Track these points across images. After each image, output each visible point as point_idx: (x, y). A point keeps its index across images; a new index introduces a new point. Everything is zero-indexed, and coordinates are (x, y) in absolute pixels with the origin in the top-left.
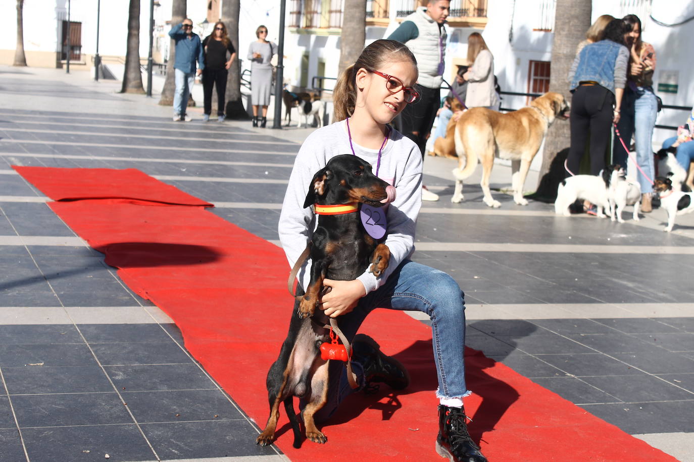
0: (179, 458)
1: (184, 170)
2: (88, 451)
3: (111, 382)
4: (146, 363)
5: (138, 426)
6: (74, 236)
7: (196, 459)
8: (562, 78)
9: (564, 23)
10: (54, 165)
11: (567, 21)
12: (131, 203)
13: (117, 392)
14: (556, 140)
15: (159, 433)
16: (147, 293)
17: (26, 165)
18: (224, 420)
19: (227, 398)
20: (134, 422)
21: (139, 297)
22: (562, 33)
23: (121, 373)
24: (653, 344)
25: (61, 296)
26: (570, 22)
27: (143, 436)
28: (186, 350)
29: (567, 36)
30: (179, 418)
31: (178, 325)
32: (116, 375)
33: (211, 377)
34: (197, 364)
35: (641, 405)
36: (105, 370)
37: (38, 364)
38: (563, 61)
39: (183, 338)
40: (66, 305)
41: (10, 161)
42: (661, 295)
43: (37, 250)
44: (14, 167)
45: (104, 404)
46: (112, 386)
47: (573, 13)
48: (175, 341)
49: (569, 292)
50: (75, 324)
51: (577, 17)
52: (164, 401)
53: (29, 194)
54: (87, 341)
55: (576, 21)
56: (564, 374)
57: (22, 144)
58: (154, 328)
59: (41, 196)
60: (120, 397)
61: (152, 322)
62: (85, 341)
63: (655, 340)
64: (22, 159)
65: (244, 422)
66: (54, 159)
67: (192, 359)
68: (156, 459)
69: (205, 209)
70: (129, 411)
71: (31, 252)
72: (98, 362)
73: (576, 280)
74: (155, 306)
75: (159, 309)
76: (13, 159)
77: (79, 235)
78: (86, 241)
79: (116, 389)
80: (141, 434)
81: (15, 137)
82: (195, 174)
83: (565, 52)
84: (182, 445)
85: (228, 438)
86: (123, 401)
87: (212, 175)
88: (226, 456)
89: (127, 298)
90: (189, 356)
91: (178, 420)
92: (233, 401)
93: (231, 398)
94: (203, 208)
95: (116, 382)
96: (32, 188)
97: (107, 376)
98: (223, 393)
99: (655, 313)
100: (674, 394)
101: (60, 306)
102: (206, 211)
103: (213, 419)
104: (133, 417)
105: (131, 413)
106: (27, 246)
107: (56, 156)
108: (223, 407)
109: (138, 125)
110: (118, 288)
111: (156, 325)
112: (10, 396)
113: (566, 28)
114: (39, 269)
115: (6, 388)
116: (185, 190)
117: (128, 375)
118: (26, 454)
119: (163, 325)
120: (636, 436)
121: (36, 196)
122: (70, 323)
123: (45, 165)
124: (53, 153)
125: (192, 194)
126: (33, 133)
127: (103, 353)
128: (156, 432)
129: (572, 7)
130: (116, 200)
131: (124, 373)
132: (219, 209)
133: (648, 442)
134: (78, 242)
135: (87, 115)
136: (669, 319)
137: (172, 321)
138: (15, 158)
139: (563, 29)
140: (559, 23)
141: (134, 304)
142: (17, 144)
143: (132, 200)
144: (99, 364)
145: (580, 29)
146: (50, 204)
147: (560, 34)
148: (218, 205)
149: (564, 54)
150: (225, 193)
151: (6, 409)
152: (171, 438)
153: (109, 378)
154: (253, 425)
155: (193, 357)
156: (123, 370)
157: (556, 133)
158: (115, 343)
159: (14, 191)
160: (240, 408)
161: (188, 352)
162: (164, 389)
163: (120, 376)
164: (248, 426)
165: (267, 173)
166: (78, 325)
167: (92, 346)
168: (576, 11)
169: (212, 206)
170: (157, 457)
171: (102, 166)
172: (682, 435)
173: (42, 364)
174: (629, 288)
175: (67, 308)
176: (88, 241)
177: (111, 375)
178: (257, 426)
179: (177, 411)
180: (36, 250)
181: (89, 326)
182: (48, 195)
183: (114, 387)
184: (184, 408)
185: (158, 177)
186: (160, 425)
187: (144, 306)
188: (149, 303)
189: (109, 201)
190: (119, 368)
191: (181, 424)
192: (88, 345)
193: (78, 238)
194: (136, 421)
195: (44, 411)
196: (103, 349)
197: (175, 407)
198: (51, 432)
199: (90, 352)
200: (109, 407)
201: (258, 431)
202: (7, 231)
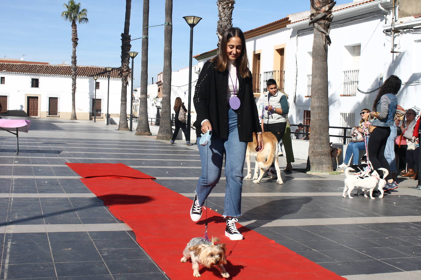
1: (144, 163)
3: (101, 257)
4: (118, 248)
5: (112, 276)
6: (90, 193)
8: (316, 117)
9: (315, 92)
10: (84, 162)
12: (118, 178)
13: (104, 261)
14: (314, 145)
15: (121, 279)
16: (121, 217)
17: (72, 163)
18: (151, 273)
19: (154, 263)
20: (110, 274)
21: (118, 219)
22: (315, 96)
23: (106, 253)
24: (354, 235)
25: (82, 219)
26: (318, 92)
28: (137, 242)
29: (317, 98)
30: (130, 272)
31: (134, 231)
32: (104, 253)
33: (147, 254)
34: (141, 249)
35: (346, 263)
36: (99, 251)
37: (69, 249)
38: (316, 109)
39: (136, 237)
40: (84, 223)
41: (65, 161)
43: (73, 199)
44: (66, 164)
45: (97, 266)
48: (132, 238)
49: (317, 214)
51: (321, 89)
52: (125, 265)
53: (72, 175)
54: (92, 238)
56: (311, 250)
57: (71, 153)
58: (123, 233)
59: (77, 176)
60: (105, 263)
61: (122, 230)
62: (91, 239)
63: (355, 234)
64: (70, 160)
65: (161, 274)
66: (85, 159)
67: (139, 246)
70: (108, 269)
71: (70, 200)
72: (96, 248)
73: (321, 208)
74: (124, 223)
75: (126, 224)
76: (66, 160)
77: (93, 192)
78: (95, 195)
79: (103, 260)
81: (68, 151)
82: (149, 165)
83: (317, 105)
86: (106, 265)
87: (156, 165)
89: (112, 220)
90: (138, 244)
91: (131, 273)
92: (156, 264)
93: (155, 263)
94: (151, 179)
95: (103, 257)
96: (74, 173)
98: (152, 261)
99: (356, 221)
100: (362, 257)
101: (81, 224)
102: (152, 181)
103: (146, 272)
104: (110, 272)
105: (109, 270)
106: (69, 198)
108: (151, 267)
109: (125, 144)
110: (108, 215)
111: (124, 231)
112: (55, 264)
113: (317, 94)
115: (53, 259)
116: (144, 172)
117: (109, 254)
119: (128, 231)
120: (343, 276)
121: (75, 176)
122: (85, 231)
123: (80, 162)
124: (85, 157)
125: (147, 174)
126: (77, 148)
127: (99, 244)
129: (319, 85)
130: (111, 177)
131: (108, 252)
132: (158, 180)
134: (93, 195)
135: (102, 140)
136: (363, 224)
137: (132, 230)
138: (67, 160)
139: (315, 95)
141: (115, 222)
142: (69, 153)
144: (97, 249)
145: (323, 94)
146: (81, 179)
147: (314, 97)
148: (157, 178)
150: (162, 173)
151: (52, 269)
153: (101, 255)
154: (165, 276)
155: (139, 245)
156: (107, 251)
157: (314, 142)
158: (105, 240)
159: (65, 174)
160: (159, 268)
161: (137, 243)
162: (125, 259)
165: (182, 164)
166: (88, 232)
167: (94, 241)
168: (321, 87)
169: (155, 178)
171: (107, 162)
172: (364, 276)
173: (70, 249)
174: (345, 211)
175: (85, 225)
177: (101, 253)
178: (166, 276)
179: (130, 269)
181: (93, 232)
182: (81, 175)
183: (102, 259)
184: (133, 268)
185: (131, 167)
186: (122, 275)
187: (119, 223)
188: (122, 222)
189: (108, 178)
190: (105, 251)
191: (131, 275)
192: (92, 240)
193: (92, 193)
194: (111, 274)
195: (69, 269)
196: (99, 242)
197: (129, 267)
198: (72, 279)
199: (93, 244)
200: (99, 268)
201: (167, 277)
202: (61, 191)
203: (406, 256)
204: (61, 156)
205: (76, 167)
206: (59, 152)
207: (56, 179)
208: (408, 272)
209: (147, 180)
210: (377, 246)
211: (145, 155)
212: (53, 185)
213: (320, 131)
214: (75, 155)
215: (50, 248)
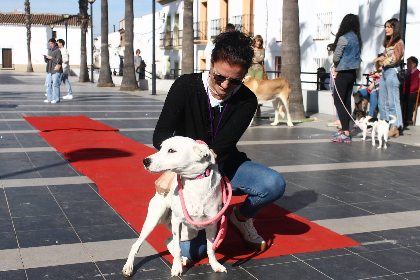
0: (92, 241)
1: (106, 115)
2: (48, 241)
3: (62, 210)
4: (79, 201)
5: (74, 229)
6: (50, 146)
7: (100, 242)
8: (287, 62)
9: (286, 36)
10: (42, 116)
11: (288, 34)
12: (79, 131)
13: (65, 214)
15: (83, 231)
17: (29, 116)
18: (115, 224)
19: (117, 214)
21: (79, 172)
22: (286, 40)
23: (67, 206)
24: (326, 181)
25: (40, 174)
26: (289, 35)
27: (75, 233)
28: (99, 194)
29: (288, 41)
31: (96, 184)
32: (65, 207)
33: (111, 206)
34: (104, 200)
36: (60, 205)
37: (27, 204)
38: (287, 53)
39: (98, 189)
40: (43, 177)
41: (22, 115)
42: (332, 160)
44: (24, 118)
45: (57, 220)
46: (62, 212)
47: (290, 30)
48: (95, 191)
49: (288, 161)
50: (46, 185)
51: (292, 32)
52: (87, 217)
53: (30, 129)
54: (52, 192)
55: (292, 34)
57: (28, 107)
58: (85, 186)
59: (35, 130)
60: (66, 216)
61: (84, 183)
62: (51, 192)
63: (327, 179)
64: (28, 114)
67: (102, 198)
68: (81, 242)
69: (115, 132)
70: (69, 222)
71: (28, 155)
72: (56, 201)
73: (292, 155)
74: (85, 175)
75: (87, 177)
76: (23, 114)
77: (53, 146)
78: (55, 149)
79: (64, 213)
80: (74, 232)
81: (25, 104)
82: (112, 117)
83: (288, 49)
84: (93, 235)
85: (116, 232)
86: (67, 218)
87: (120, 117)
88: (115, 239)
89: (73, 173)
90: (100, 197)
91: (93, 225)
92: (120, 216)
93: (119, 214)
94: (114, 131)
95: (64, 210)
96: (31, 126)
97: (60, 207)
98: (116, 212)
101: (40, 178)
102: (116, 133)
103: (110, 224)
104: (71, 225)
106: (27, 152)
107: (44, 112)
108: (115, 219)
110: (69, 169)
111: (86, 184)
112: (13, 218)
113: (288, 38)
114: (32, 162)
115: (11, 215)
116: (106, 124)
117: (70, 207)
118: (18, 243)
119: (90, 184)
120: (313, 222)
121: (33, 130)
122: (44, 185)
123: (38, 116)
124: (43, 110)
125: (110, 126)
126: (34, 102)
127: (59, 197)
128: (82, 231)
129: (290, 27)
130: (71, 130)
131: (68, 206)
132: (122, 132)
133: (318, 224)
137: (94, 182)
138: (24, 113)
139: (286, 38)
140: (284, 35)
141: (77, 175)
142: (26, 107)
143: (79, 130)
144: (57, 202)
145: (294, 38)
146: (39, 133)
148: (121, 130)
149: (287, 50)
150: (126, 124)
151: (10, 224)
152: (89, 233)
154: (129, 226)
156: (68, 204)
158: (65, 193)
159: (22, 128)
160: (123, 219)
162: (87, 212)
163: (66, 207)
164: (126, 226)
165: (147, 115)
166: (48, 186)
167: (54, 195)
168: (292, 29)
169: (118, 130)
170: (81, 241)
172: (335, 220)
173: (29, 203)
175: (44, 179)
176: (56, 148)
177: (62, 207)
178: (131, 226)
179: (92, 221)
180: (31, 154)
181: (53, 186)
182: (38, 128)
183: (63, 212)
184: (96, 220)
185: (93, 119)
186: (83, 228)
187: (81, 176)
188: (83, 174)
189: (68, 131)
190: (66, 204)
191: (94, 227)
192: (52, 194)
193: (51, 147)
194: (72, 227)
195: (28, 224)
196: (59, 195)
197: (92, 220)
198: (31, 233)
199: (53, 197)
200: (60, 221)
201: (131, 228)
202: (18, 146)
203: (378, 200)
204: (17, 110)
205: (33, 121)
206: (15, 106)
207: (12, 134)
208: (380, 215)
209: (110, 132)
210: (348, 190)
211: (108, 107)
212: (9, 139)
213: (291, 77)
214: (32, 109)
215: (7, 203)
